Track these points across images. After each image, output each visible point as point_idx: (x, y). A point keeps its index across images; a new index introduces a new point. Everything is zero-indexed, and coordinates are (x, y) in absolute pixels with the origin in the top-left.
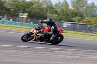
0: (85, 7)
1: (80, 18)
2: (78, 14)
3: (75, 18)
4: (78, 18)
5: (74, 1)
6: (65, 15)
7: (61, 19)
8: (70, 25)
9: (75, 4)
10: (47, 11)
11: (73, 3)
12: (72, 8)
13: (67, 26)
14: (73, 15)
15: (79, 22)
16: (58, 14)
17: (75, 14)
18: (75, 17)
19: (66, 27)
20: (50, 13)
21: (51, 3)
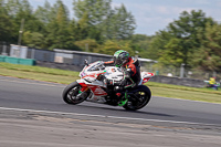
0: (104, 18)
1: (94, 41)
2: (90, 33)
3: (83, 42)
4: (89, 41)
5: (80, 3)
6: (61, 34)
7: (50, 43)
8: (71, 56)
9: (83, 10)
10: (19, 24)
11: (79, 8)
12: (77, 19)
13: (65, 59)
14: (77, 33)
15: (91, 51)
16: (45, 32)
17: (84, 31)
18: (83, 38)
19: (61, 61)
20: (26, 29)
21: (28, 6)
